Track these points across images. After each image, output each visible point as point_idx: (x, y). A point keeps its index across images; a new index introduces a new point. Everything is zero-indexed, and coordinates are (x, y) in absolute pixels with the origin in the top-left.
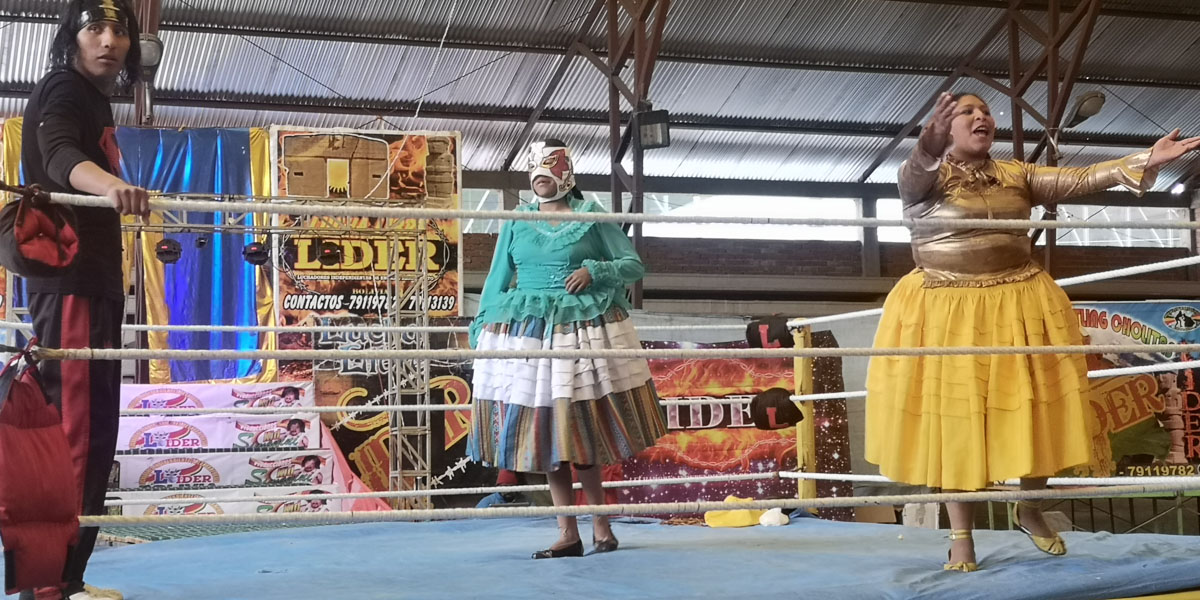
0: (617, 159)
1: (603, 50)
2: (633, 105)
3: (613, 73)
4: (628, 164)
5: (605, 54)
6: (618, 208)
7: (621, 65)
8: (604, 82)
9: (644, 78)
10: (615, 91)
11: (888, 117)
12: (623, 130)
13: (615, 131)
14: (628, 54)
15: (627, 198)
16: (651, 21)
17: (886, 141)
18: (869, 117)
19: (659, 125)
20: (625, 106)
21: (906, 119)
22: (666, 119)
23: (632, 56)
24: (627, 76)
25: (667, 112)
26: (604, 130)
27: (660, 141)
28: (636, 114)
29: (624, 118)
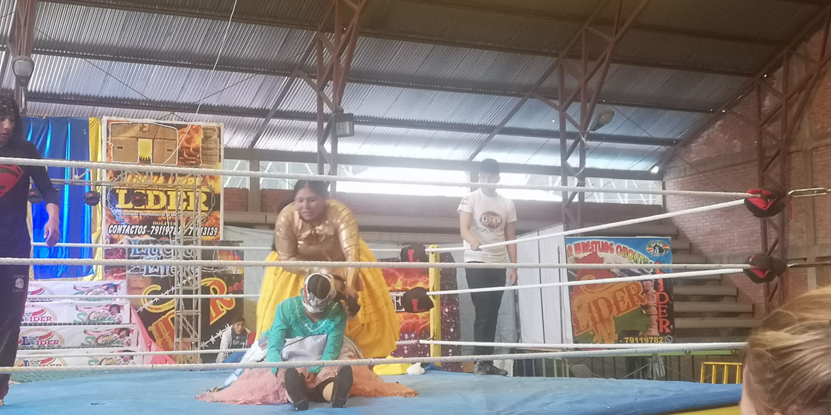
0: (321, 143)
1: (314, 75)
2: (331, 109)
3: (320, 89)
4: (328, 146)
5: (315, 78)
6: (321, 172)
7: (325, 84)
8: (313, 95)
9: (339, 93)
10: (321, 101)
11: (485, 121)
12: (325, 125)
13: (320, 126)
14: (329, 78)
15: (327, 167)
16: (344, 58)
17: (485, 136)
18: (475, 121)
19: (347, 123)
20: (327, 110)
21: (497, 123)
22: (351, 118)
23: (331, 79)
24: (329, 91)
25: (353, 114)
26: (314, 125)
27: (348, 132)
28: (333, 115)
29: (326, 117)
